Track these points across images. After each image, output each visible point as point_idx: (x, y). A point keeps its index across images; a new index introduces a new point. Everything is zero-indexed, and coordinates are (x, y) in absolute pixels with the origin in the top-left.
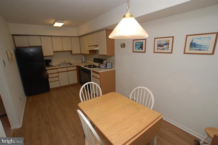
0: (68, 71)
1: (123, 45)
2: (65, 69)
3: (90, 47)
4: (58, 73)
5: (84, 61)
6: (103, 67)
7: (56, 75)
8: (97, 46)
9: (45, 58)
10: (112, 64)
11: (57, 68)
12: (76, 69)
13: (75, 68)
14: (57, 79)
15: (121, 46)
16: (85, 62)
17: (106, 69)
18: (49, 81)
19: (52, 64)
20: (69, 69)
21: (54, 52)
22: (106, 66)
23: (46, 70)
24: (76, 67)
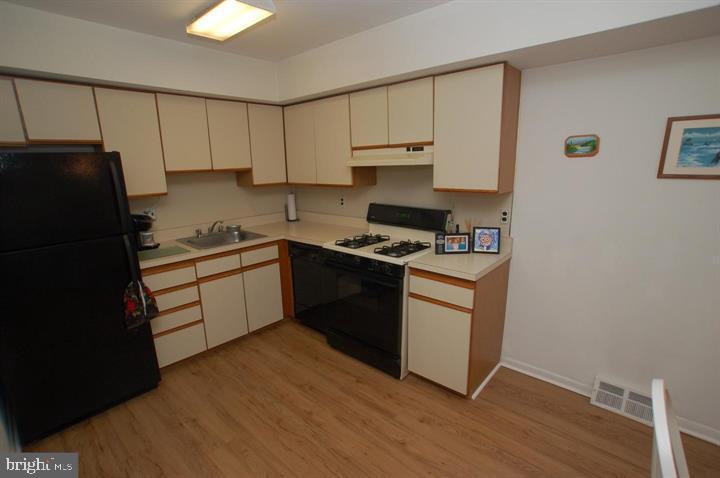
0: (243, 269)
1: (584, 145)
2: (232, 262)
3: (356, 153)
4: (199, 281)
5: (292, 216)
6: (456, 248)
7: (190, 294)
8: (418, 147)
9: (135, 211)
10: (499, 232)
11: (193, 262)
12: (277, 256)
13: (273, 252)
14: (193, 314)
15: (570, 150)
16: (297, 220)
17: (471, 254)
18: (154, 333)
19: (157, 240)
20: (249, 258)
21: (168, 174)
22: (472, 244)
23: (139, 274)
24: (275, 248)
